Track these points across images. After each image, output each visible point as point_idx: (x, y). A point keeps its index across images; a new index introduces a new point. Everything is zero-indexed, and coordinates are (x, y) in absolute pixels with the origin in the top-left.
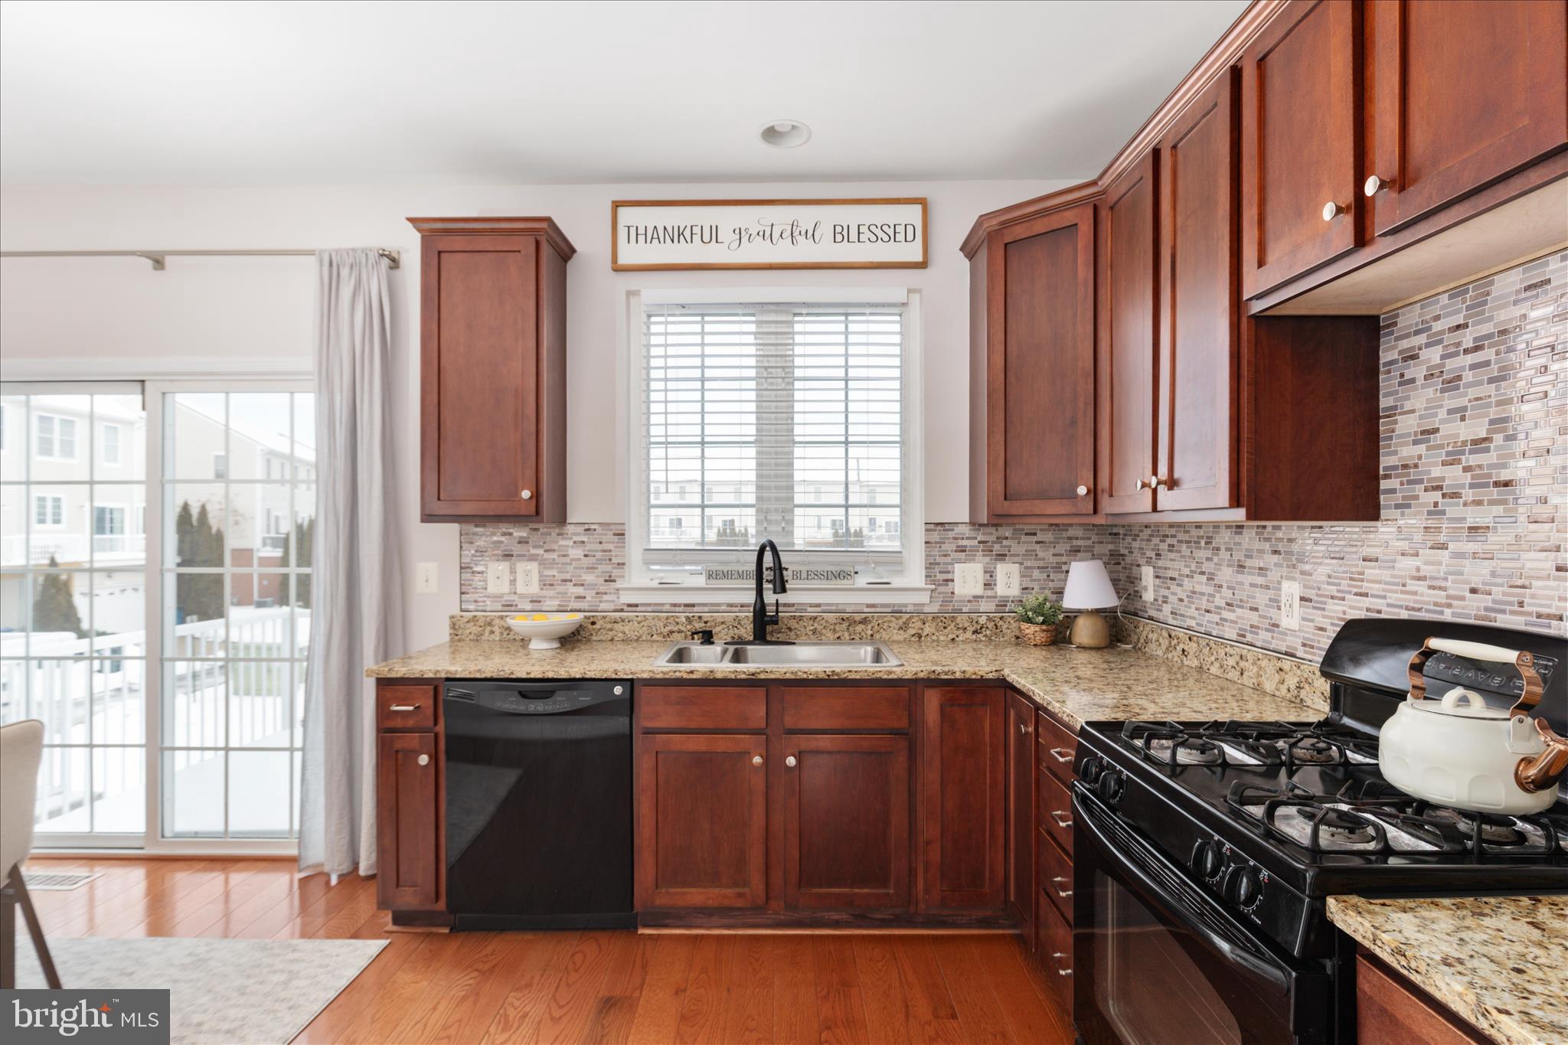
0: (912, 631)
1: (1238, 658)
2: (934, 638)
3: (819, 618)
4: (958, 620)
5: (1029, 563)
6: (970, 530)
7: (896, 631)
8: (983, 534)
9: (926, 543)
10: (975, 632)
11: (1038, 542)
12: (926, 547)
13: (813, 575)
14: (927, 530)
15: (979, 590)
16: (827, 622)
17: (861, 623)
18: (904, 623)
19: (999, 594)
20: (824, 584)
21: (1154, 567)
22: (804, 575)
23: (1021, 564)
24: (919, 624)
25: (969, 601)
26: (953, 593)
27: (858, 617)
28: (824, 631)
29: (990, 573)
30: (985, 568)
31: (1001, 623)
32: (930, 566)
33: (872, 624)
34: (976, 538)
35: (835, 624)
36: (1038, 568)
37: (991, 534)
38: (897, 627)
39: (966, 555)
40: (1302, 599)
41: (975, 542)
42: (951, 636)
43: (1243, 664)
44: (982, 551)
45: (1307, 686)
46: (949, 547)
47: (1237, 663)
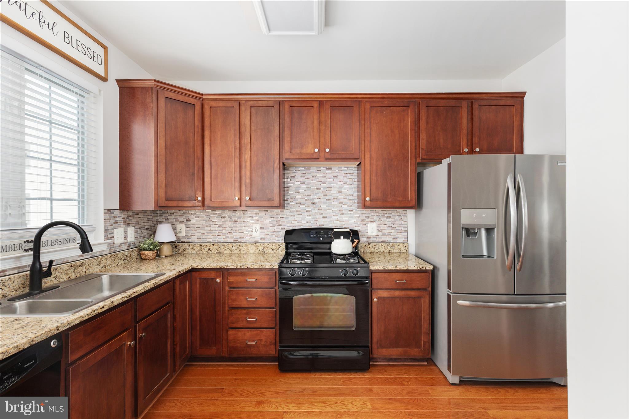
0: (102, 265)
1: (238, 246)
2: (111, 266)
3: (59, 268)
4: (119, 256)
5: (137, 227)
6: (119, 213)
7: (96, 267)
8: (124, 215)
9: (105, 219)
10: (124, 260)
11: (139, 218)
12: (104, 222)
13: (55, 243)
14: (105, 213)
15: (122, 241)
16: (63, 270)
17: (80, 266)
18: (99, 262)
19: (128, 241)
20: (62, 247)
21: (185, 224)
22: (49, 243)
23: (135, 227)
24: (105, 261)
25: (119, 246)
26: (114, 243)
27: (79, 263)
28: (61, 276)
29: (126, 232)
30: (124, 230)
31: (132, 253)
32: (106, 230)
33: (86, 266)
34: (121, 217)
35: (67, 270)
36: (140, 228)
37: (125, 214)
38: (96, 264)
39: (118, 225)
40: (261, 228)
41: (120, 219)
42: (117, 264)
43: (240, 248)
44: (123, 222)
45: (266, 248)
46: (112, 221)
47: (238, 248)
